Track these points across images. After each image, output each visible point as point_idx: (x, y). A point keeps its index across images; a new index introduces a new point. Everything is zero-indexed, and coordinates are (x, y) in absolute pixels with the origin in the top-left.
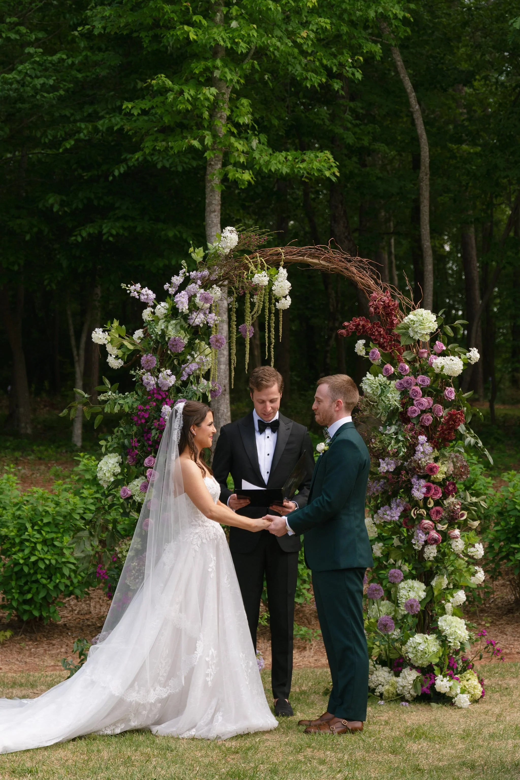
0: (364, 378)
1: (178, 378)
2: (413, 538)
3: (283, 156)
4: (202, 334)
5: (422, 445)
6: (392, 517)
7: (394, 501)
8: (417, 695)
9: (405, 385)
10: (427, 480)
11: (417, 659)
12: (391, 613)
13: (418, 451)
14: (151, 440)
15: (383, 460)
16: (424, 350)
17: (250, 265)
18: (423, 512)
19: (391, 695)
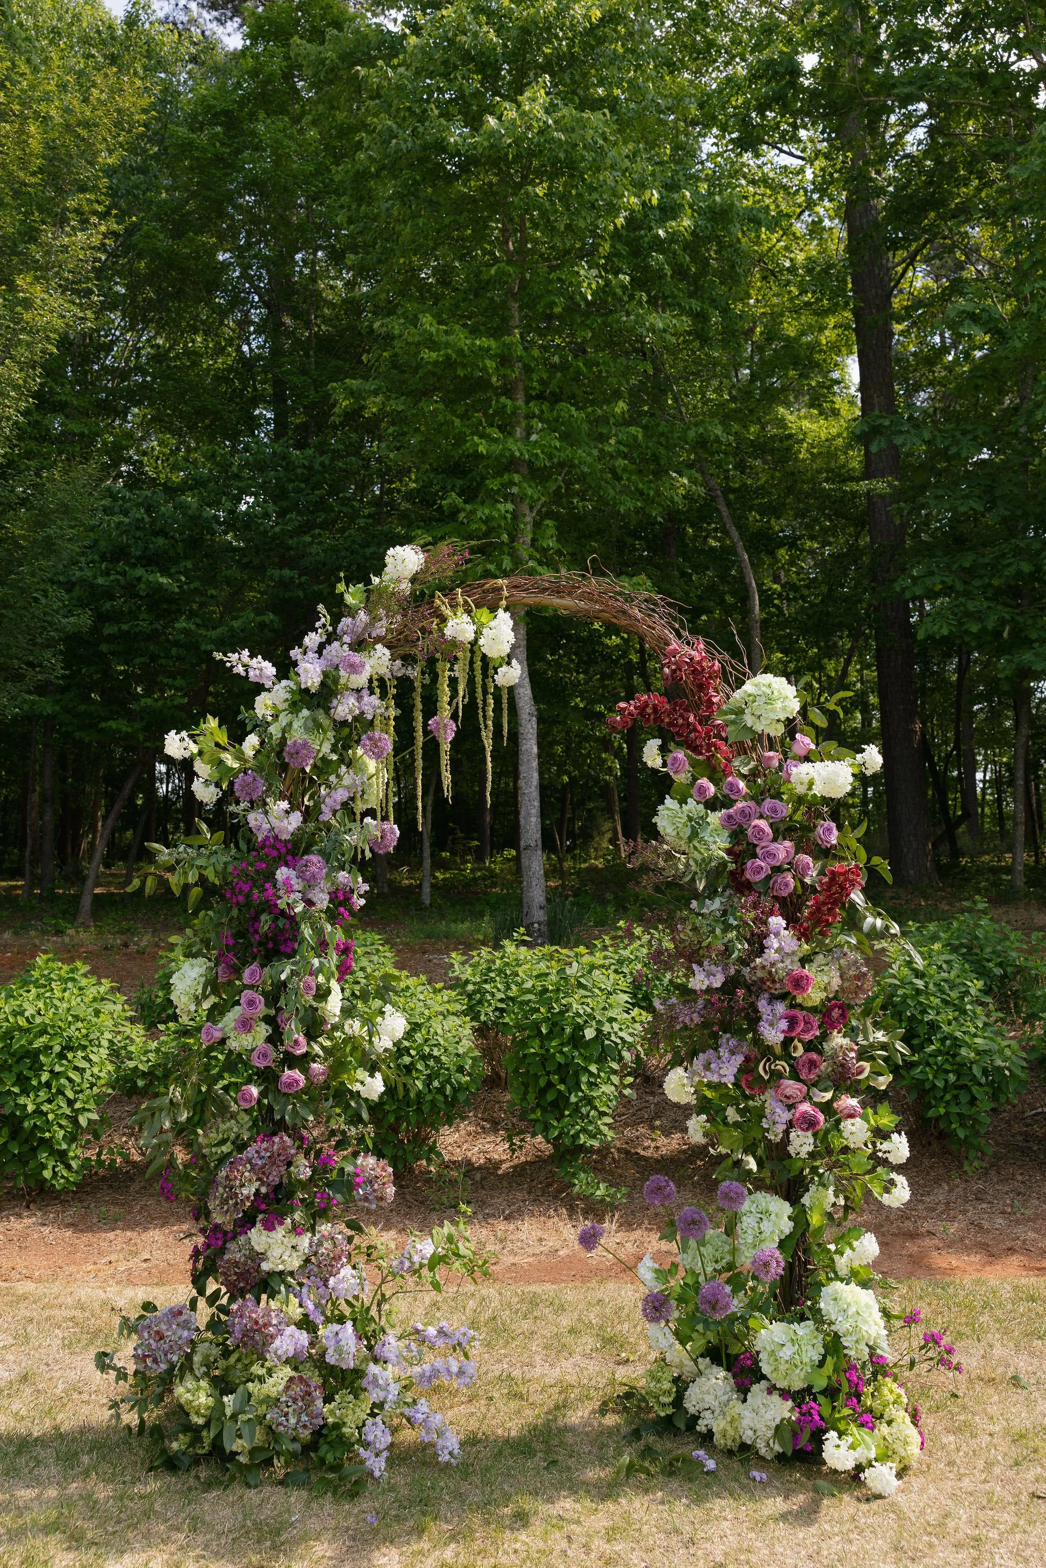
0: (660, 807)
1: (307, 818)
2: (764, 1116)
4: (357, 736)
5: (776, 934)
6: (721, 1076)
7: (724, 1042)
8: (784, 1453)
9: (739, 819)
10: (788, 1003)
11: (779, 1374)
12: (722, 1259)
13: (769, 947)
14: (260, 933)
15: (700, 965)
16: (771, 754)
17: (442, 609)
18: (782, 1065)
19: (729, 1443)
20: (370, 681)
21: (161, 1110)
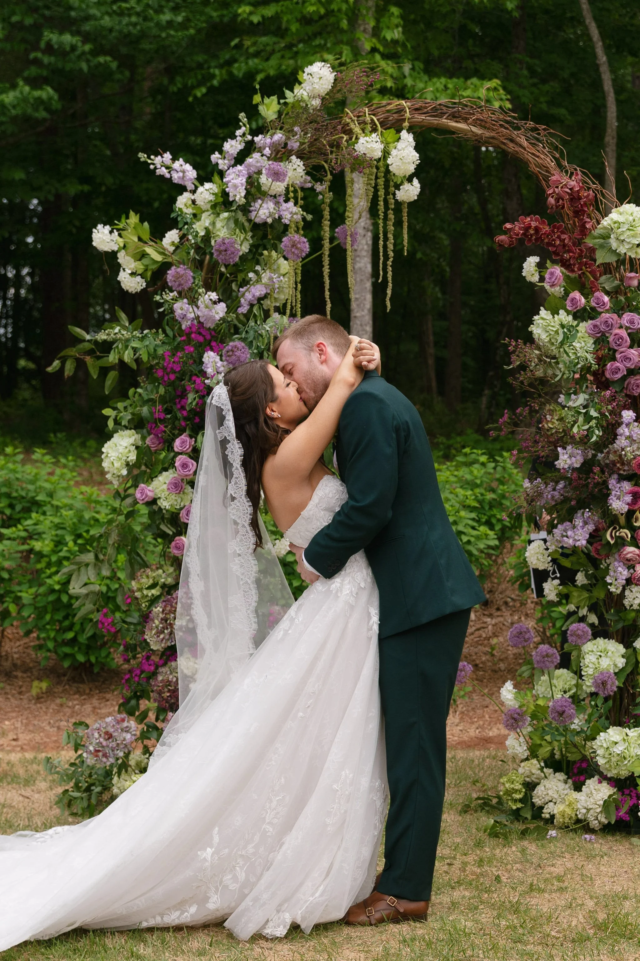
0: (536, 317)
1: (230, 309)
2: (608, 574)
3: (441, 83)
4: (273, 239)
5: (628, 425)
6: (575, 540)
7: (579, 514)
8: (609, 823)
9: (603, 328)
10: (633, 483)
11: (611, 766)
12: (570, 690)
13: (621, 435)
14: (188, 409)
15: (565, 448)
16: (633, 274)
17: (352, 126)
18: (626, 533)
19: (567, 820)
20: (287, 189)
21: (87, 565)
